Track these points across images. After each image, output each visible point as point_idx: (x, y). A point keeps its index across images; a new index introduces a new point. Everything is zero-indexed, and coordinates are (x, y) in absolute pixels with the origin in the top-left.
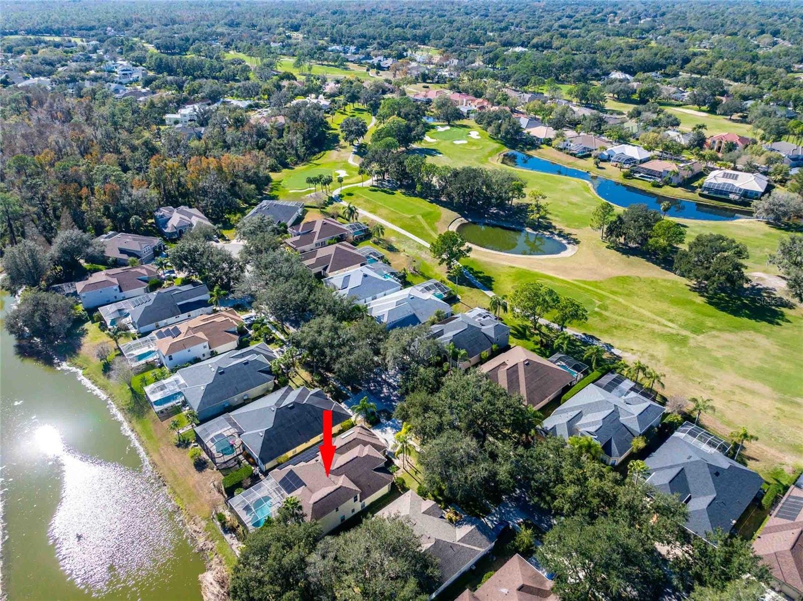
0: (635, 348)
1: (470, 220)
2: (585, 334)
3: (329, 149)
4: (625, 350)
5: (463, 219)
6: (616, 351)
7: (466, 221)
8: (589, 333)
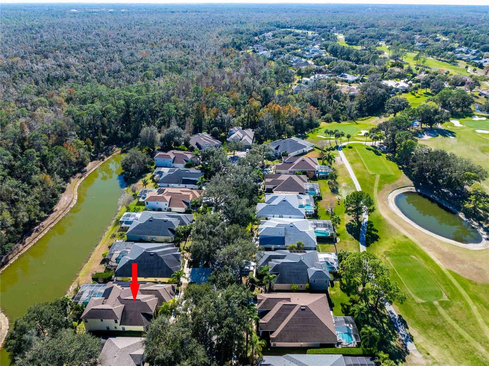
0: (433, 354)
1: (419, 191)
2: (400, 316)
3: (376, 116)
4: (420, 349)
5: (414, 188)
6: (410, 346)
7: (414, 191)
8: (405, 318)
